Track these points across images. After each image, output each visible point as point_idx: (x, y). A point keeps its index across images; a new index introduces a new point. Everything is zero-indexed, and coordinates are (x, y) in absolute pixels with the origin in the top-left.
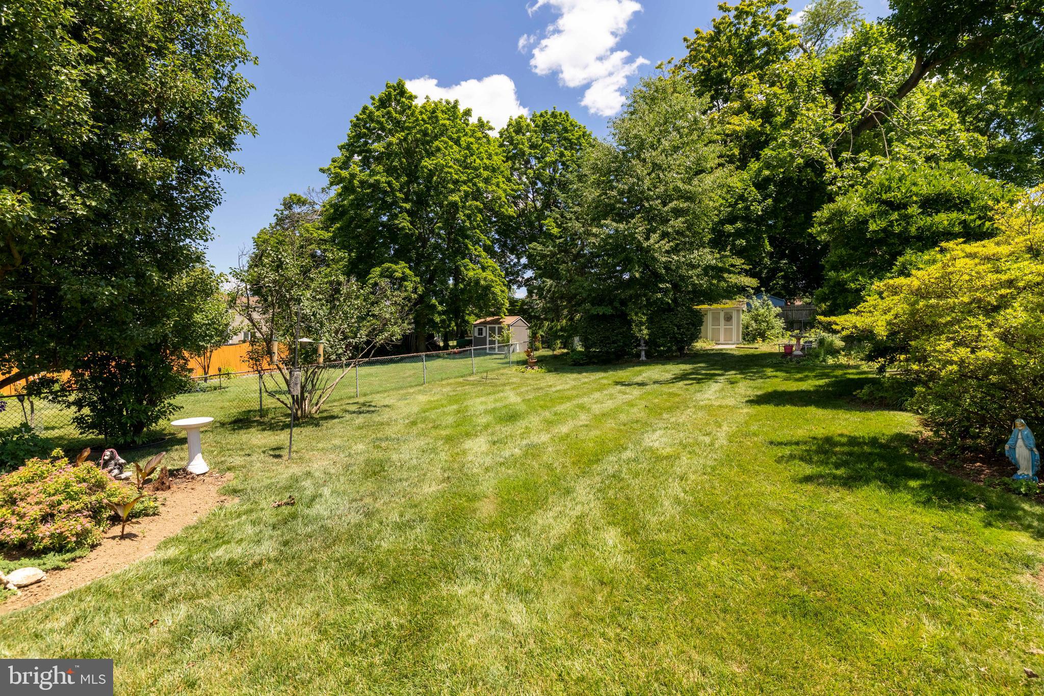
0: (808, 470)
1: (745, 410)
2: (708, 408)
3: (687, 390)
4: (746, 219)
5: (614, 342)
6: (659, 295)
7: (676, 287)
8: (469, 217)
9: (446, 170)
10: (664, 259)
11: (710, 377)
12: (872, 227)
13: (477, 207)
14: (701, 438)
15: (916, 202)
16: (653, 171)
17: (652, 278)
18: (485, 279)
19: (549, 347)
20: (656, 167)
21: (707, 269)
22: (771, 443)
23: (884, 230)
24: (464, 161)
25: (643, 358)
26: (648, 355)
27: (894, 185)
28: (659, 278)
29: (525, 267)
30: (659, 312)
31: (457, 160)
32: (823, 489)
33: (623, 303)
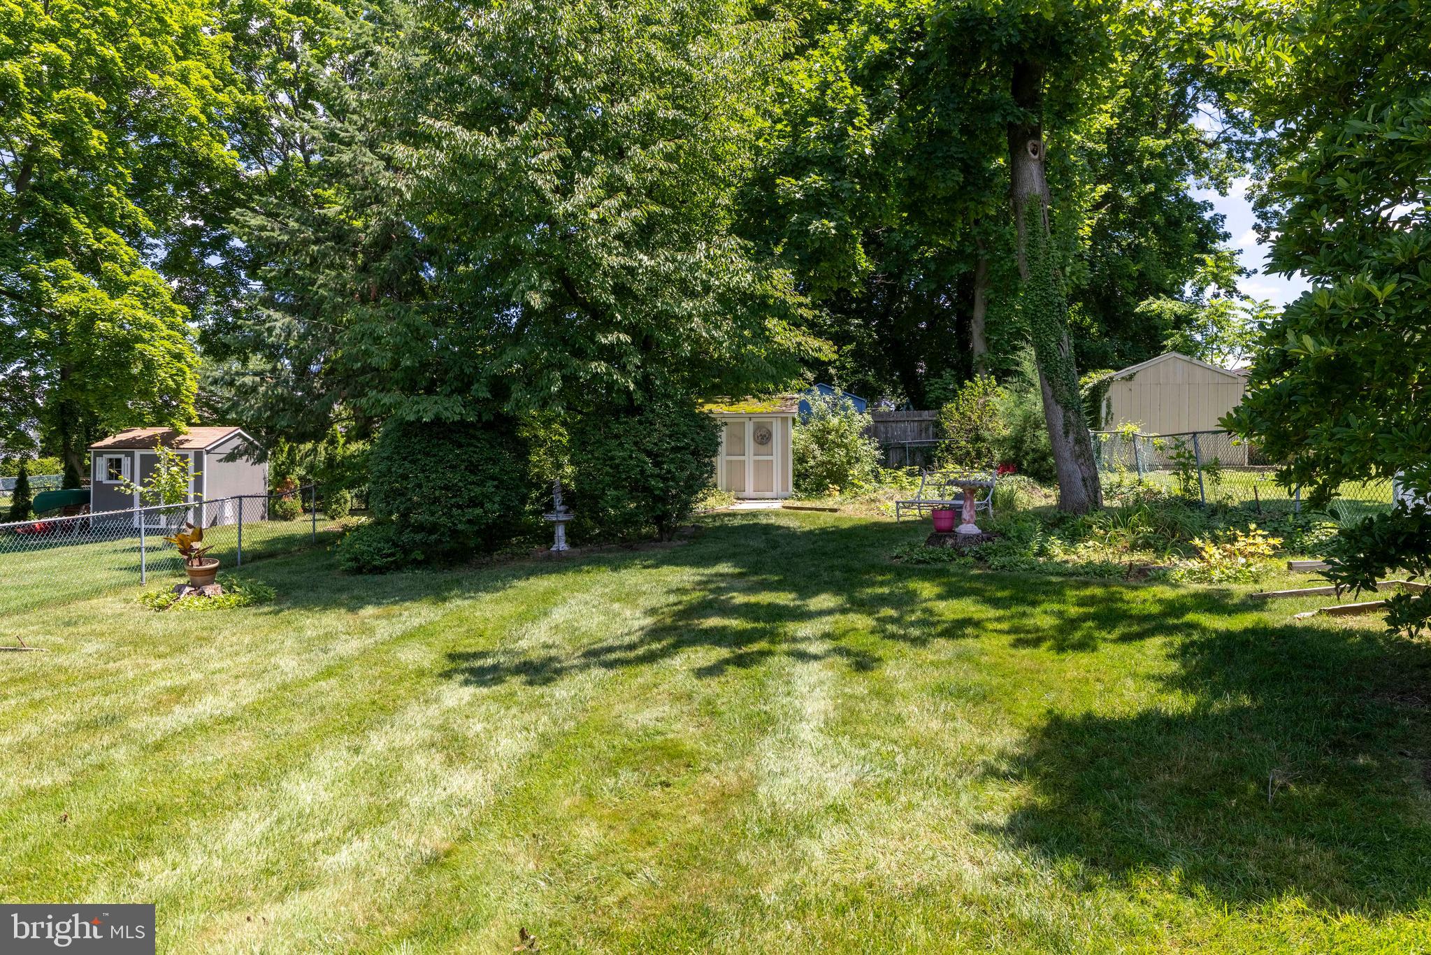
4: (832, 165)
5: (474, 503)
6: (601, 367)
7: (645, 343)
10: (615, 261)
18: (118, 318)
21: (730, 300)
25: (561, 544)
26: (574, 536)
28: (600, 317)
30: (603, 416)
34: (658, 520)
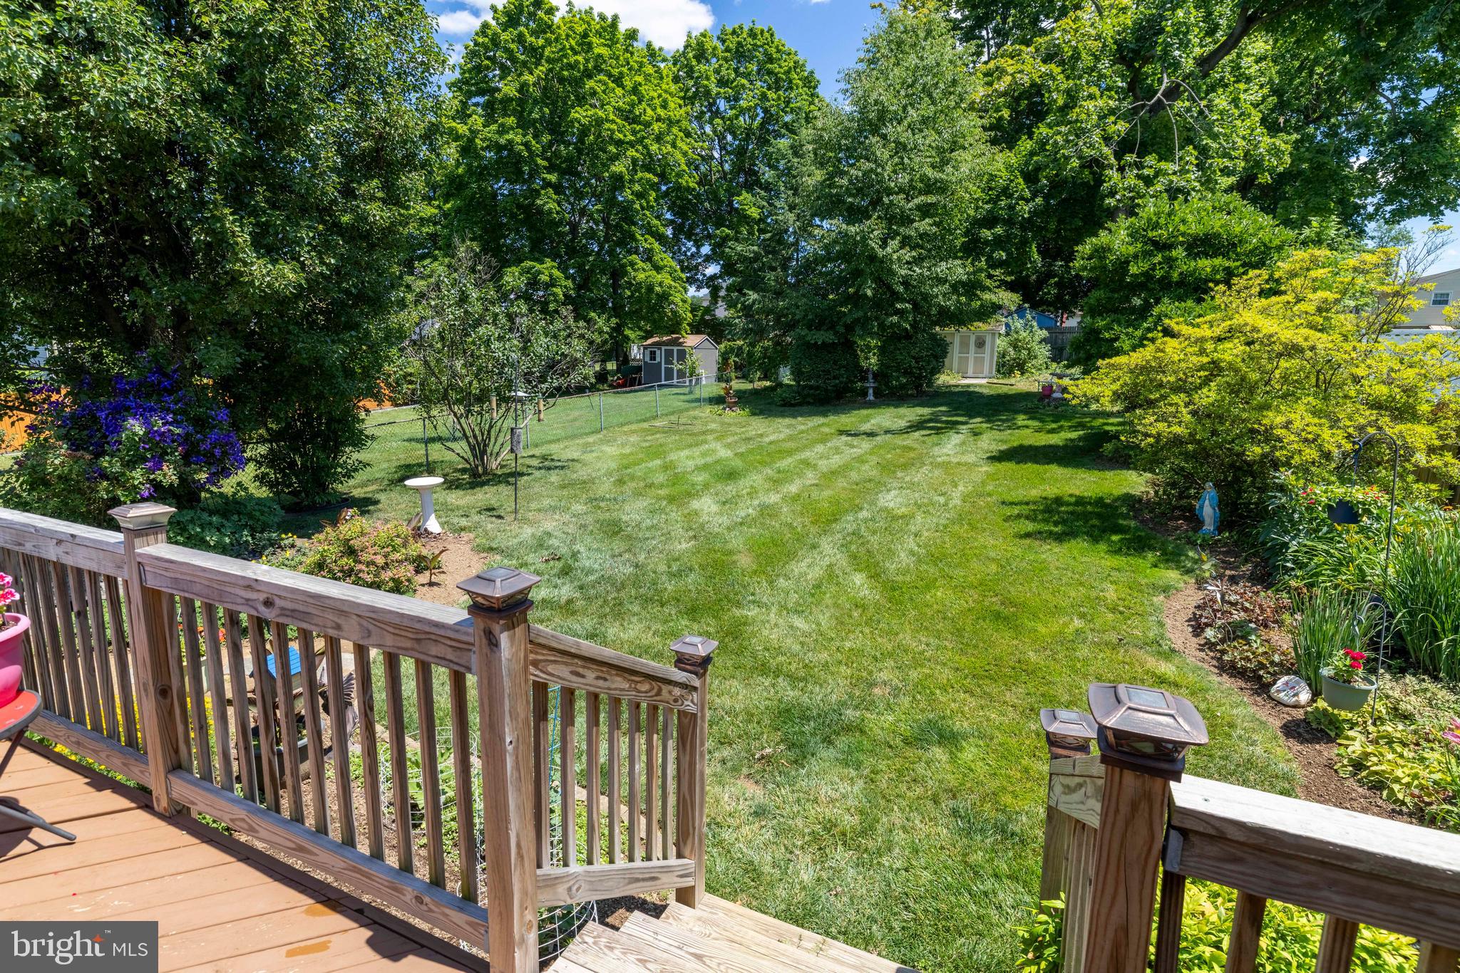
0: (1030, 527)
1: (985, 469)
2: (945, 466)
3: (924, 442)
4: (1009, 222)
5: (835, 378)
6: (895, 319)
7: (916, 306)
8: (640, 196)
9: (607, 125)
10: (903, 272)
11: (953, 425)
12: (1133, 269)
13: (648, 181)
14: (936, 498)
15: (1182, 244)
16: (897, 153)
17: (887, 297)
18: (661, 284)
19: (745, 377)
20: (901, 147)
21: (956, 285)
22: (1003, 503)
23: (1145, 274)
24: (630, 112)
25: (871, 397)
26: (877, 393)
27: (1162, 221)
28: (896, 297)
29: (708, 259)
30: (894, 340)
31: (619, 109)
32: (1038, 543)
33: (850, 328)
34: (916, 387)
